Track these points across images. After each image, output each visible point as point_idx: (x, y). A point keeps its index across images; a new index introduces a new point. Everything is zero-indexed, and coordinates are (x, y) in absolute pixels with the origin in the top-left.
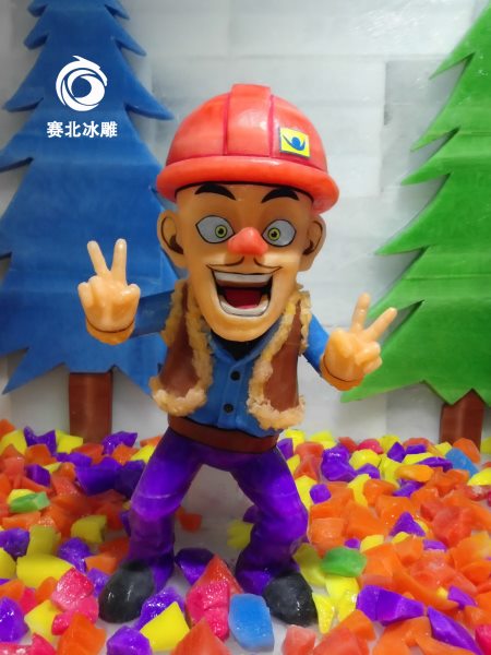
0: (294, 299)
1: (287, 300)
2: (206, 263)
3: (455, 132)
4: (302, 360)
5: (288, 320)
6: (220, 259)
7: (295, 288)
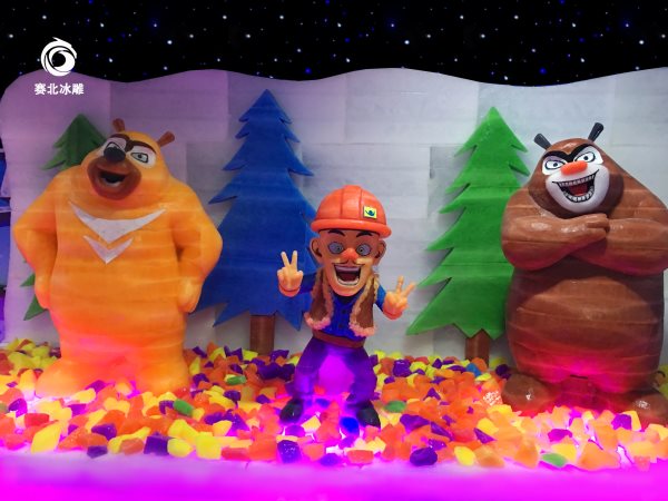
0: (371, 278)
1: (367, 278)
2: (331, 262)
3: (468, 185)
4: (375, 305)
5: (368, 287)
6: (338, 261)
7: (371, 273)
